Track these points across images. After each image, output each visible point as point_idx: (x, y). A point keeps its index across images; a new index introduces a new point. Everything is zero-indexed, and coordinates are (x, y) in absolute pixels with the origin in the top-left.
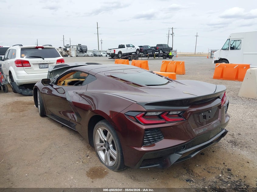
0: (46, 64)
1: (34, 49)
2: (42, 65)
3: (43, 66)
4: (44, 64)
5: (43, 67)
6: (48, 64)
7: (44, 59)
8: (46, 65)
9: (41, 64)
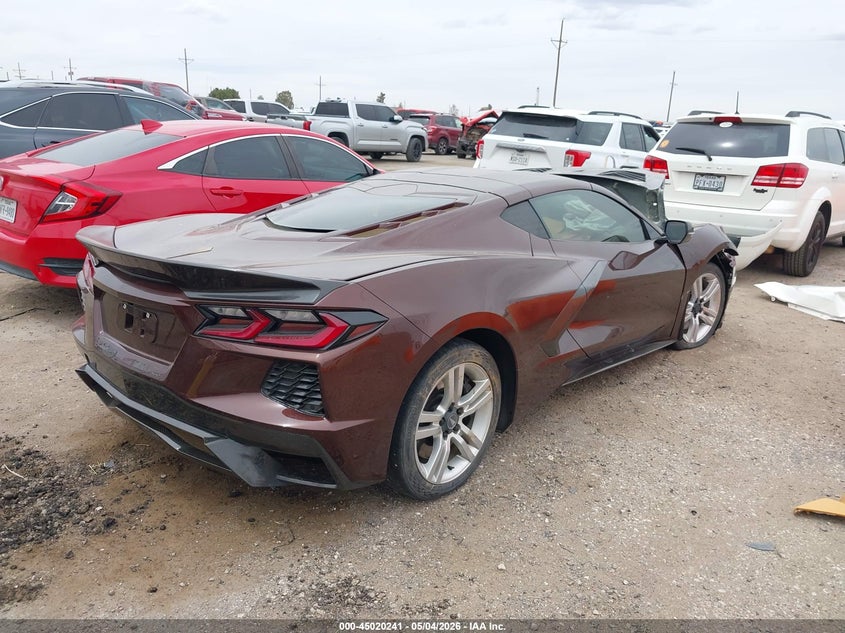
0: (719, 176)
1: (711, 124)
2: (703, 178)
3: (708, 180)
4: (712, 174)
5: (707, 186)
6: (725, 176)
7: (710, 159)
8: (717, 179)
9: (702, 175)
